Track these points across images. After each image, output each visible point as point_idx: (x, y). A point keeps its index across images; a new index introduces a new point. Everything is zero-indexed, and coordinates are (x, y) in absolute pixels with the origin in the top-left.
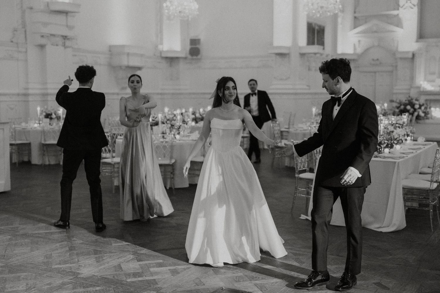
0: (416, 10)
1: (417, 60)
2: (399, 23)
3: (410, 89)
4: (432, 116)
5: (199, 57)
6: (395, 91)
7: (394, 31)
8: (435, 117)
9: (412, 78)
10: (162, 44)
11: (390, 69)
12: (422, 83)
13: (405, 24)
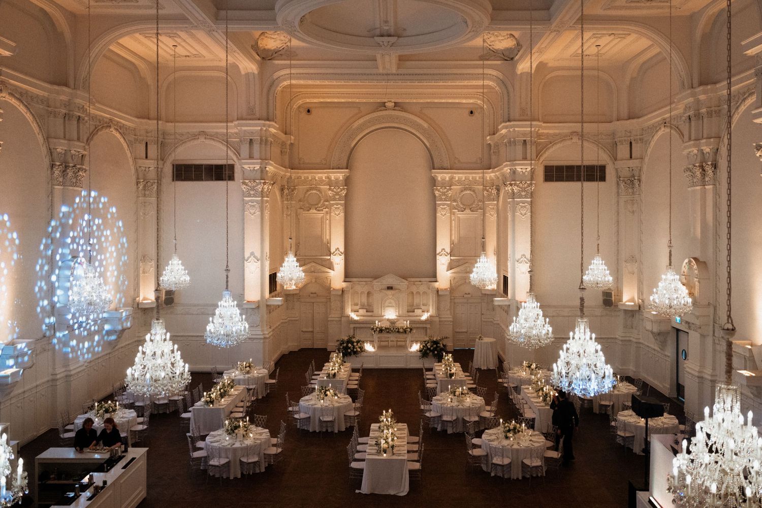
0: (343, 257)
1: (346, 296)
2: (331, 267)
3: (341, 318)
4: (365, 349)
5: (173, 305)
6: (329, 319)
7: (328, 272)
8: (367, 351)
9: (342, 309)
10: (138, 296)
11: (324, 300)
12: (350, 313)
13: (336, 266)
